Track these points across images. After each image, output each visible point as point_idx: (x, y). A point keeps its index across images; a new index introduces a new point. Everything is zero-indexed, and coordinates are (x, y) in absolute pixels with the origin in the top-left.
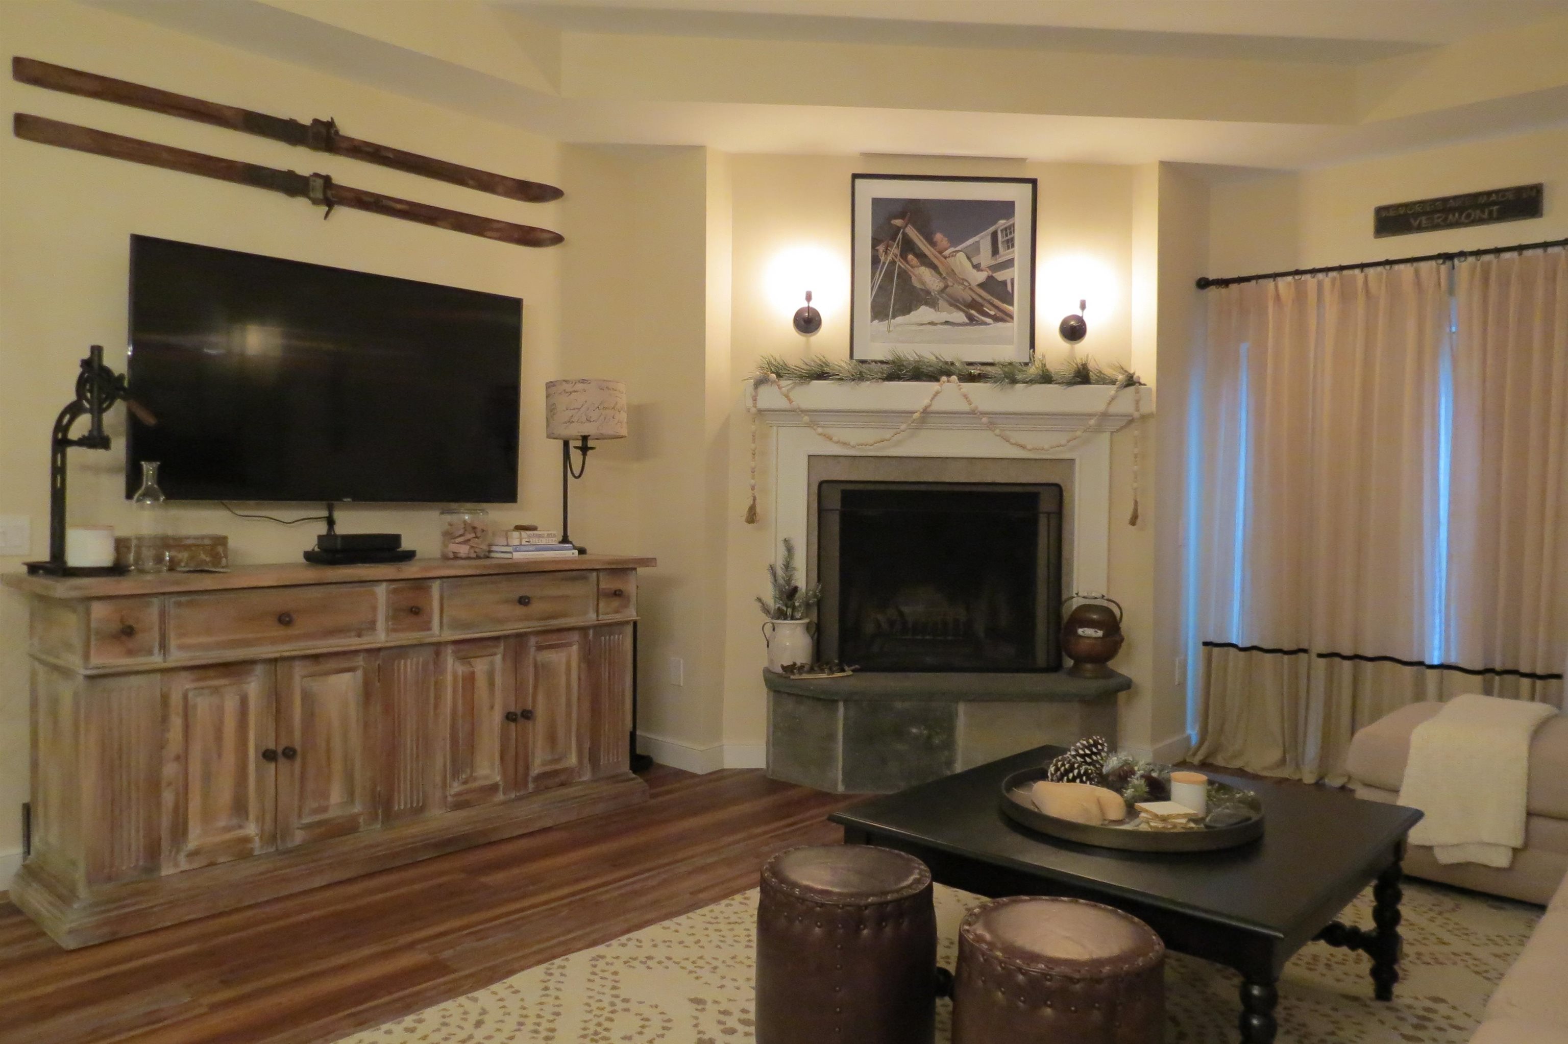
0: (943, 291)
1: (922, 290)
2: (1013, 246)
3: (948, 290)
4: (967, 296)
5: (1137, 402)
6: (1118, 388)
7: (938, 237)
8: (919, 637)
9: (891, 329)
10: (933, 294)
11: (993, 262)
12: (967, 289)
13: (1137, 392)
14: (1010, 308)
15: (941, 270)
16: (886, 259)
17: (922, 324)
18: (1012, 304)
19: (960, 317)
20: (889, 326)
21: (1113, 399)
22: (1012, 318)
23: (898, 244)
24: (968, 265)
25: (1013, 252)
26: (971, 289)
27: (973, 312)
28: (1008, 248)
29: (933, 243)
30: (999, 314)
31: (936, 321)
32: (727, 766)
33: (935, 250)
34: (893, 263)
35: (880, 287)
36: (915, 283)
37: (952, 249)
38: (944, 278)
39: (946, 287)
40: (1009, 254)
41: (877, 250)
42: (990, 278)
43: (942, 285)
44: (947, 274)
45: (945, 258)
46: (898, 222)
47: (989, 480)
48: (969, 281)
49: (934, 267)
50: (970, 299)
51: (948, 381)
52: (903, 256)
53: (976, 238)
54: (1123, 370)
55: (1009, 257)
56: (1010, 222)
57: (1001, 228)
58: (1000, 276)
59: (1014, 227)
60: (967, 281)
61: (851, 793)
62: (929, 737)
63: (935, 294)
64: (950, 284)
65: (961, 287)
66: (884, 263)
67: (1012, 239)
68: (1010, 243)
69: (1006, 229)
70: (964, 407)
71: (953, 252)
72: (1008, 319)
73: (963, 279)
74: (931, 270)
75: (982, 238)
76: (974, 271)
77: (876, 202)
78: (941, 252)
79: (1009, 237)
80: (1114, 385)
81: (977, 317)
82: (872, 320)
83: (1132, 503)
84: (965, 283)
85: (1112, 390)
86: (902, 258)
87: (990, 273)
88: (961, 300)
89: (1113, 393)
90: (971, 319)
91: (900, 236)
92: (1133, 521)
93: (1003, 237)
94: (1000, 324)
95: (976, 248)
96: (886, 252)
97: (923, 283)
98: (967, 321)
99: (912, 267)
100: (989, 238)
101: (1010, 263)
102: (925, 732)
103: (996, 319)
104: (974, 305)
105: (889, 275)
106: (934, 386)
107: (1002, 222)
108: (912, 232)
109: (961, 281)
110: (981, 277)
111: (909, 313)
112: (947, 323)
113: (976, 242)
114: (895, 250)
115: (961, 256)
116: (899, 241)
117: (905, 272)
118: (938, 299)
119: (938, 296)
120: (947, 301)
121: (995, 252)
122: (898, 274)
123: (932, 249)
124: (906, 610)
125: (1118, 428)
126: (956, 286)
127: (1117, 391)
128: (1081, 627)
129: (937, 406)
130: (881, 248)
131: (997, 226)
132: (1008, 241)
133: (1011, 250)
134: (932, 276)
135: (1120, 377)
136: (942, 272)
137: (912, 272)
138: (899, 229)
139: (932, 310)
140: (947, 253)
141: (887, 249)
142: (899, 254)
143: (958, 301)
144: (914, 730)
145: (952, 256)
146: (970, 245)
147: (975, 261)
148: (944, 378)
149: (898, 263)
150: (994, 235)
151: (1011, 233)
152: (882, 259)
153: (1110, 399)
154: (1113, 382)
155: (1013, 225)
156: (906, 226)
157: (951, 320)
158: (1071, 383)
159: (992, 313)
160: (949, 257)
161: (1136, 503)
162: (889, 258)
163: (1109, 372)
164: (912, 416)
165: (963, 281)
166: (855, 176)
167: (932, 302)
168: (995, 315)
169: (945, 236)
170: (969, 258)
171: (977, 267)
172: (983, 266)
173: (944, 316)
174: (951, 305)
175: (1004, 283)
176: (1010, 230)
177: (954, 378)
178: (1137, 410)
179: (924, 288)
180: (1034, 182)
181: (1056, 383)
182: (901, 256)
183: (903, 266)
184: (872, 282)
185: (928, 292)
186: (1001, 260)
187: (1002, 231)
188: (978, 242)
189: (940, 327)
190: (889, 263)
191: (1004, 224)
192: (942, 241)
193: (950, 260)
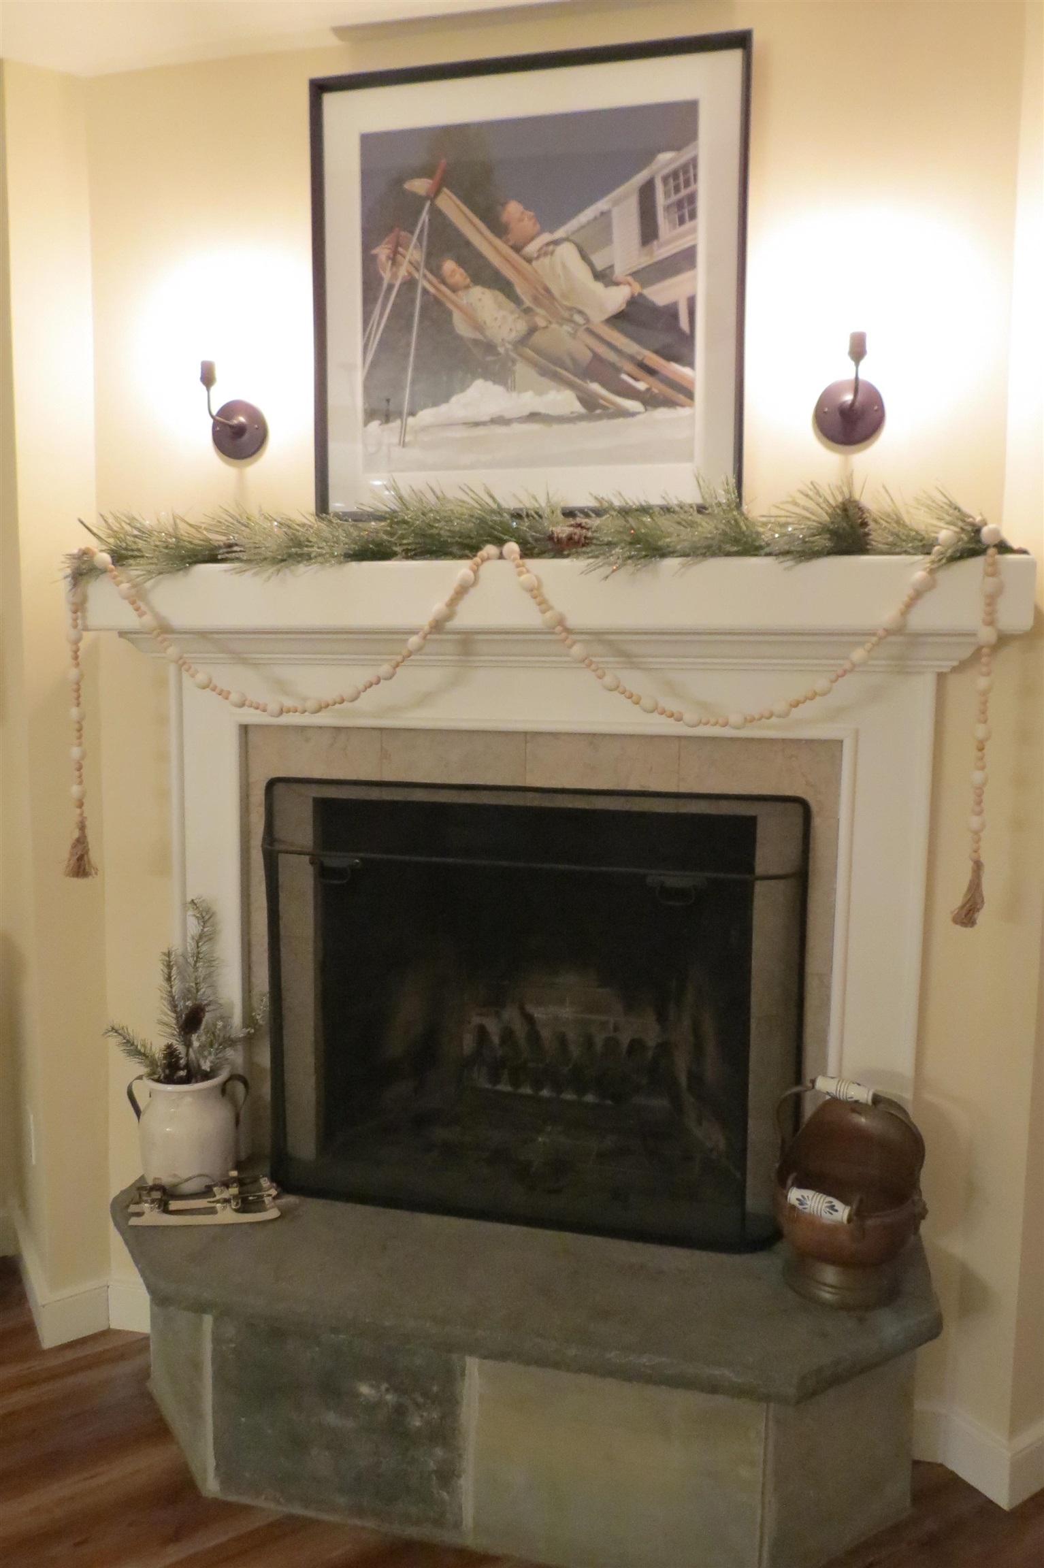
0: (524, 340)
1: (476, 342)
2: (693, 215)
3: (537, 338)
4: (581, 348)
5: (992, 600)
6: (933, 562)
7: (513, 210)
8: (528, 1091)
9: (407, 439)
10: (501, 350)
11: (644, 261)
12: (582, 335)
13: (993, 571)
14: (686, 371)
15: (519, 290)
16: (395, 276)
17: (477, 424)
18: (690, 364)
19: (563, 400)
20: (403, 430)
21: (918, 595)
22: (690, 395)
23: (420, 239)
24: (582, 273)
25: (694, 230)
26: (590, 331)
27: (595, 387)
28: (682, 221)
29: (498, 228)
30: (658, 388)
31: (508, 415)
32: (115, 1325)
33: (506, 242)
34: (410, 284)
35: (382, 343)
36: (461, 327)
37: (546, 237)
38: (527, 311)
39: (533, 330)
40: (682, 236)
41: (375, 257)
42: (635, 303)
43: (521, 327)
44: (536, 299)
45: (529, 260)
46: (419, 186)
47: (633, 786)
48: (587, 311)
49: (503, 286)
50: (585, 356)
51: (501, 557)
52: (433, 264)
53: (602, 205)
54: (958, 515)
55: (683, 244)
56: (684, 156)
57: (666, 171)
58: (661, 294)
59: (695, 167)
60: (580, 312)
61: (232, 1498)
62: (400, 1410)
63: (507, 350)
64: (541, 323)
65: (567, 328)
66: (390, 287)
67: (692, 199)
68: (686, 209)
69: (675, 175)
70: (530, 617)
71: (548, 244)
72: (681, 398)
73: (570, 309)
74: (497, 293)
75: (616, 202)
76: (598, 287)
77: (371, 144)
78: (517, 249)
79: (684, 192)
80: (928, 553)
81: (603, 398)
82: (366, 423)
83: (970, 865)
84: (578, 319)
85: (916, 568)
86: (432, 272)
87: (637, 288)
88: (569, 362)
89: (919, 575)
90: (592, 406)
91: (425, 217)
92: (968, 915)
93: (667, 195)
94: (662, 413)
95: (603, 226)
96: (394, 259)
97: (478, 327)
98: (578, 408)
99: (454, 290)
100: (633, 204)
101: (686, 259)
102: (389, 1397)
103: (650, 401)
104: (598, 369)
105: (400, 317)
106: (460, 569)
107: (665, 157)
108: (449, 204)
109: (566, 314)
110: (616, 298)
111: (446, 399)
112: (534, 417)
113: (602, 214)
114: (414, 253)
115: (567, 252)
116: (422, 231)
117: (438, 302)
118: (514, 362)
119: (513, 355)
120: (535, 365)
121: (649, 233)
122: (424, 309)
123: (498, 242)
124: (538, 1013)
125: (955, 663)
126: (554, 326)
127: (932, 572)
128: (801, 1186)
129: (469, 616)
130: (382, 252)
131: (654, 166)
132: (679, 204)
133: (688, 225)
134: (500, 306)
135: (945, 534)
136: (523, 297)
137: (453, 302)
138: (422, 200)
139: (498, 389)
140: (532, 248)
141: (395, 252)
142: (422, 264)
143: (558, 362)
144: (365, 1389)
145: (546, 254)
146: (589, 223)
147: (600, 262)
148: (490, 549)
149: (423, 283)
150: (647, 193)
151: (687, 184)
152: (386, 276)
153: (911, 592)
154: (925, 547)
155: (694, 162)
156: (437, 192)
157: (542, 410)
158: (804, 552)
159: (641, 386)
160: (538, 258)
161: (978, 867)
162: (403, 272)
163: (920, 520)
164: (407, 640)
165: (571, 314)
166: (320, 88)
167: (500, 374)
168: (648, 390)
169: (527, 207)
170: (584, 257)
171: (603, 276)
172: (619, 272)
173: (528, 401)
174: (544, 372)
175: (670, 313)
176: (684, 176)
177: (512, 547)
178: (991, 622)
179: (480, 337)
180: (740, 41)
181: (769, 554)
182: (428, 265)
183: (432, 290)
184: (364, 330)
185: (490, 347)
186: (662, 251)
187: (665, 180)
188: (605, 214)
189: (516, 427)
190: (402, 285)
191: (672, 161)
192: (521, 220)
193: (542, 265)
